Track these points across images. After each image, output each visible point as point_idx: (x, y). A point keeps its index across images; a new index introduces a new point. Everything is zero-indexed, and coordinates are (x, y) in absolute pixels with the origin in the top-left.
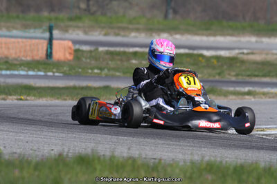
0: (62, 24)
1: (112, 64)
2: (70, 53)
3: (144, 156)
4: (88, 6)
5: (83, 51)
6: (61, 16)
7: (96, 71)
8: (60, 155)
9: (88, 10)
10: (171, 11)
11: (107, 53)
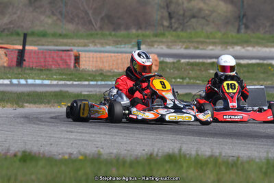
0: (148, 40)
1: (192, 74)
2: (156, 65)
3: (223, 154)
4: (171, 24)
5: (166, 63)
6: (147, 33)
7: (178, 80)
8: (151, 155)
9: (170, 27)
10: (243, 26)
11: (188, 64)
